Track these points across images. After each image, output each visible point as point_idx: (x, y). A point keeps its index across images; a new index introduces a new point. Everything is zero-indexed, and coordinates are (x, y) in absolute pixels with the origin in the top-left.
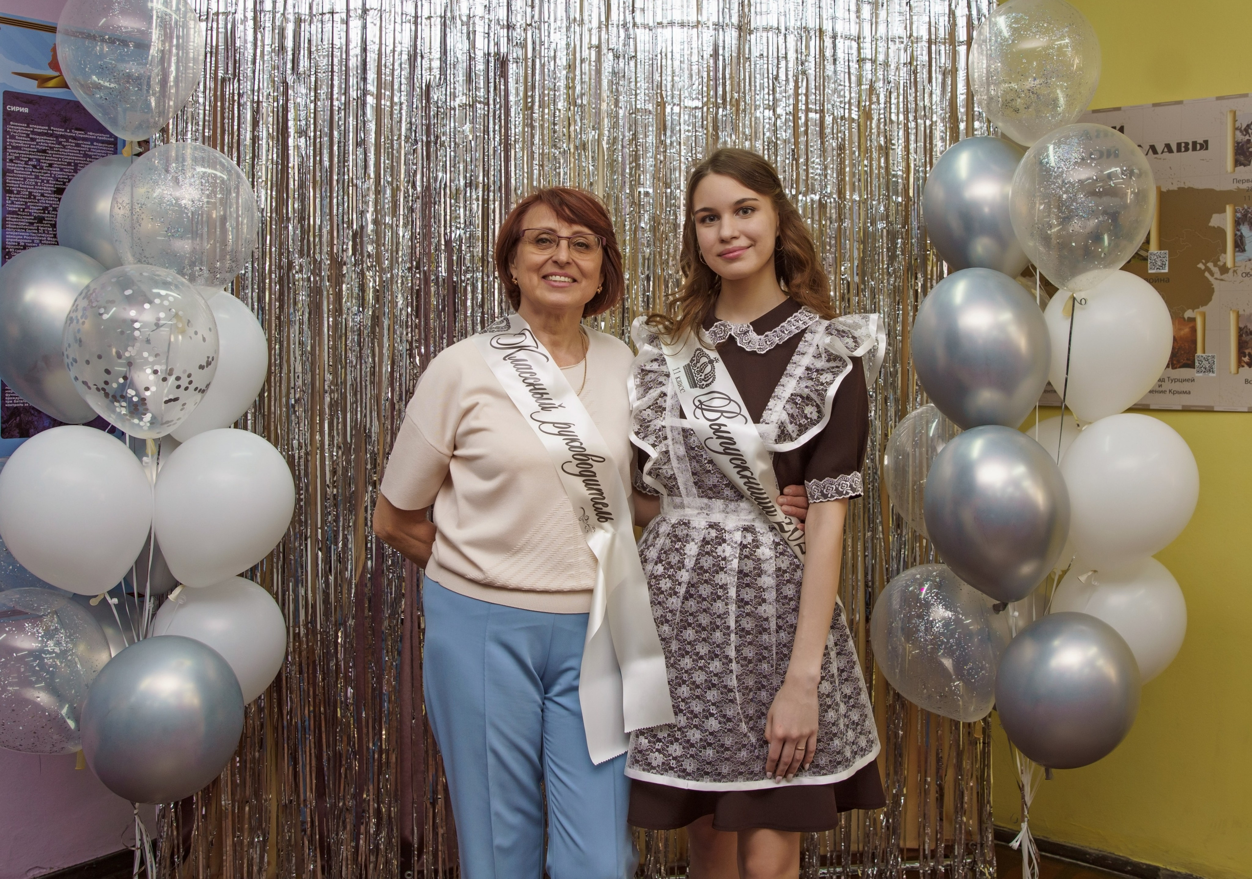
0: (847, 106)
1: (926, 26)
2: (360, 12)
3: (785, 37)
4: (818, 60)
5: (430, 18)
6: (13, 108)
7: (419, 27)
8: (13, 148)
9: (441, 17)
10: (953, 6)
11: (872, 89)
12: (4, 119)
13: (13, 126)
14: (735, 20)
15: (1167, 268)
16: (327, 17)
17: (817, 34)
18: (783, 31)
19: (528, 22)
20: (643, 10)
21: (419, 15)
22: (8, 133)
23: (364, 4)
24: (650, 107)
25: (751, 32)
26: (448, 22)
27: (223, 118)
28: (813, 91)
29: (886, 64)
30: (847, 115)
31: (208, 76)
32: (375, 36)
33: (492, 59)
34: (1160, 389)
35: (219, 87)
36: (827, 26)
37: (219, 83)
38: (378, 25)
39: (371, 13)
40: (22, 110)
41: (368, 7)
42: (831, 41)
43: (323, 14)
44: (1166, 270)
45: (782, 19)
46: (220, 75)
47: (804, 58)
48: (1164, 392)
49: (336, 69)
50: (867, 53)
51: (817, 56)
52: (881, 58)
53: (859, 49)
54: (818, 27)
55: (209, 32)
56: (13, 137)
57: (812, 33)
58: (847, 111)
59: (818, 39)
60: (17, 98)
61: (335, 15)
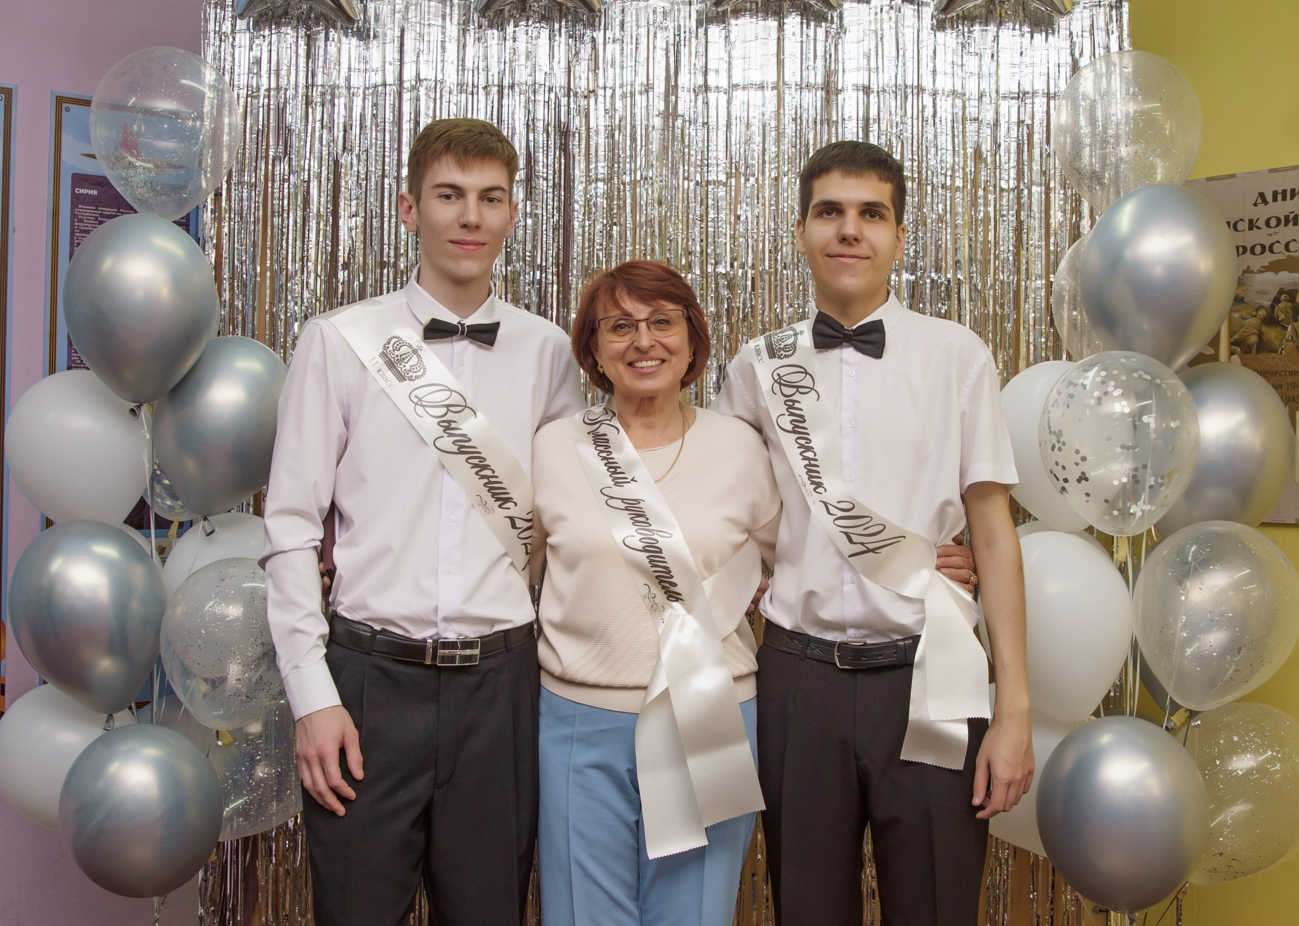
0: (949, 173)
1: (1045, 79)
2: (413, 83)
3: (878, 96)
4: (915, 121)
5: (485, 88)
6: (82, 191)
7: (475, 96)
8: (81, 231)
9: (498, 86)
10: (1077, 55)
11: (978, 152)
12: (72, 203)
13: (81, 210)
14: (820, 80)
16: (380, 88)
17: (915, 91)
18: (875, 89)
19: (591, 89)
20: (717, 71)
21: (476, 84)
22: (77, 216)
23: (418, 75)
24: (722, 178)
25: (838, 92)
26: (506, 91)
27: (273, 199)
28: (910, 156)
29: (996, 124)
30: (949, 183)
31: (259, 155)
32: (428, 109)
33: (551, 129)
35: (270, 167)
36: (927, 82)
37: (270, 162)
38: (433, 96)
39: (425, 83)
40: (91, 192)
41: (422, 78)
42: (931, 99)
43: (376, 86)
45: (874, 76)
46: (271, 153)
47: (898, 119)
49: (387, 145)
50: (972, 111)
51: (915, 117)
52: (989, 116)
53: (964, 108)
54: (915, 84)
55: (261, 109)
56: (80, 220)
57: (909, 91)
58: (948, 178)
59: (915, 97)
60: (86, 180)
61: (388, 87)
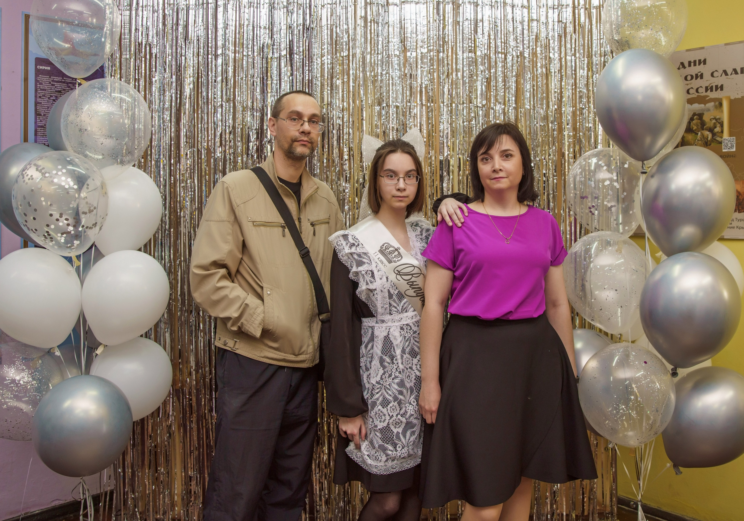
3: (482, 7)
4: (502, 21)
6: (41, 67)
8: (41, 90)
11: (537, 38)
12: (36, 74)
13: (41, 77)
15: (735, 148)
17: (502, 4)
18: (480, 4)
22: (38, 81)
24: (397, 53)
25: (460, 5)
28: (500, 40)
29: (546, 22)
32: (233, 16)
34: (731, 226)
40: (46, 68)
42: (511, 9)
44: (734, 150)
48: (733, 228)
50: (534, 16)
51: (502, 19)
52: (543, 18)
53: (529, 13)
54: (502, 1)
56: (41, 84)
60: (43, 62)
